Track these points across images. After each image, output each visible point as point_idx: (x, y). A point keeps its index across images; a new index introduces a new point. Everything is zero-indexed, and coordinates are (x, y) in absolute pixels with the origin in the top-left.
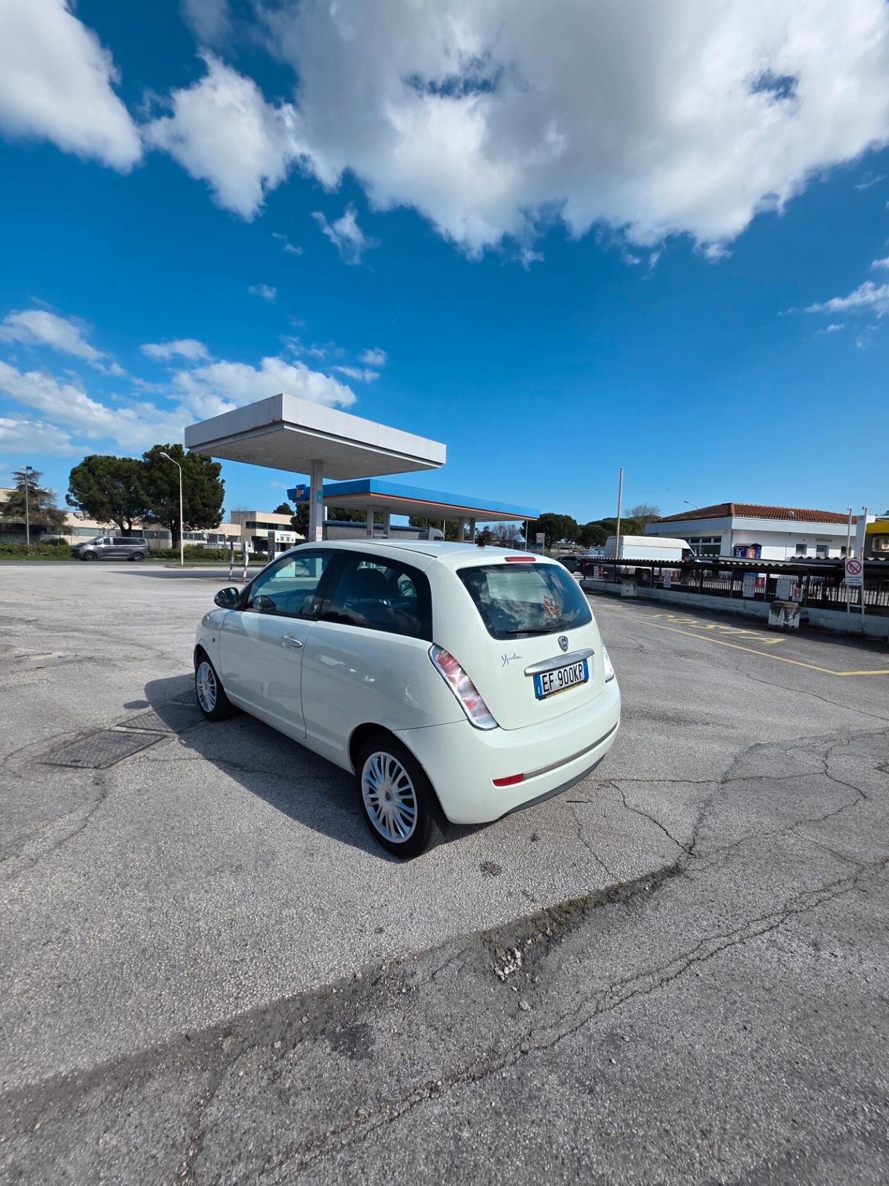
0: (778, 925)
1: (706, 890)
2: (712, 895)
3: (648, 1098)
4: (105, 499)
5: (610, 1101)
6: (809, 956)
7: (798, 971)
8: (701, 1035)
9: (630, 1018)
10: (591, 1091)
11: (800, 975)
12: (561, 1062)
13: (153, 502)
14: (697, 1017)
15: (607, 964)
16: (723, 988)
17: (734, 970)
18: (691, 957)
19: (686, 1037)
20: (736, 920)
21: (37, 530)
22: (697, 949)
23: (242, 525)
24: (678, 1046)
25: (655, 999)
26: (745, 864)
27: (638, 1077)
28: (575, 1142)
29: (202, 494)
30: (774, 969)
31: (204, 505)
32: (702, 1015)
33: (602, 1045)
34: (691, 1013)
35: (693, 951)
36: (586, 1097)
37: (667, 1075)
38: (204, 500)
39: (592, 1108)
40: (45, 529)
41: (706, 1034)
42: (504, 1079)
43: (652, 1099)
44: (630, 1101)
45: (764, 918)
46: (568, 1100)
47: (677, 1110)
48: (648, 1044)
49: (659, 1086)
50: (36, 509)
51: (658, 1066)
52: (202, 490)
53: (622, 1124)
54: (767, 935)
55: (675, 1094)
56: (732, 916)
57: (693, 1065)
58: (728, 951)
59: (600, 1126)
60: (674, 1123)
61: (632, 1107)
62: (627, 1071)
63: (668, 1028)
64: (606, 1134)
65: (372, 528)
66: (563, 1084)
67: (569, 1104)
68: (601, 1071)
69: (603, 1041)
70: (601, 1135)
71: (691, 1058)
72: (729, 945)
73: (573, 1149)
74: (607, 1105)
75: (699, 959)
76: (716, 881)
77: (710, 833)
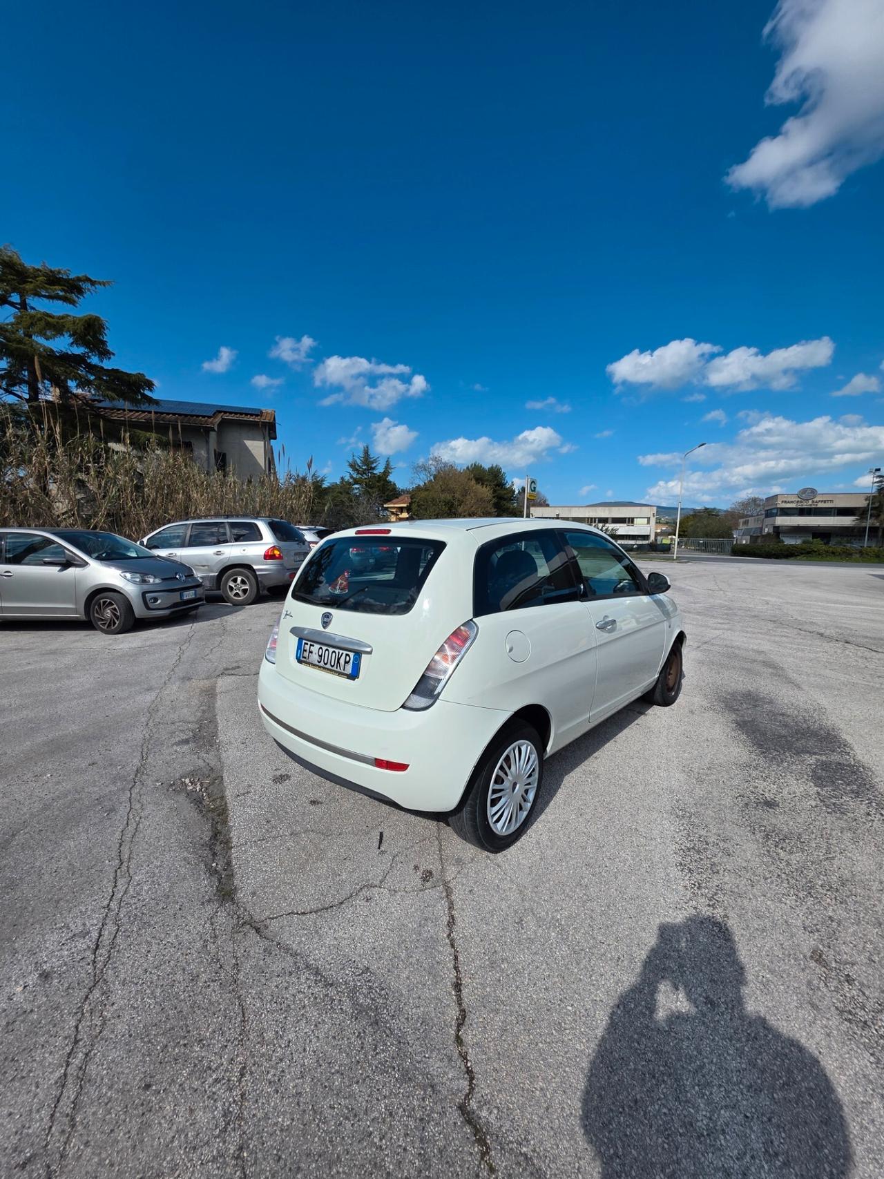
0: (95, 953)
1: (180, 909)
2: (172, 912)
6: (45, 959)
7: (47, 937)
9: (115, 820)
11: (43, 935)
12: (120, 792)
18: (125, 864)
22: (128, 871)
26: (195, 978)
30: (65, 917)
35: (128, 867)
42: (130, 776)
45: (113, 945)
54: (95, 935)
56: (136, 915)
58: (108, 892)
69: (115, 807)
72: (113, 895)
75: (119, 868)
76: (187, 925)
77: (276, 967)
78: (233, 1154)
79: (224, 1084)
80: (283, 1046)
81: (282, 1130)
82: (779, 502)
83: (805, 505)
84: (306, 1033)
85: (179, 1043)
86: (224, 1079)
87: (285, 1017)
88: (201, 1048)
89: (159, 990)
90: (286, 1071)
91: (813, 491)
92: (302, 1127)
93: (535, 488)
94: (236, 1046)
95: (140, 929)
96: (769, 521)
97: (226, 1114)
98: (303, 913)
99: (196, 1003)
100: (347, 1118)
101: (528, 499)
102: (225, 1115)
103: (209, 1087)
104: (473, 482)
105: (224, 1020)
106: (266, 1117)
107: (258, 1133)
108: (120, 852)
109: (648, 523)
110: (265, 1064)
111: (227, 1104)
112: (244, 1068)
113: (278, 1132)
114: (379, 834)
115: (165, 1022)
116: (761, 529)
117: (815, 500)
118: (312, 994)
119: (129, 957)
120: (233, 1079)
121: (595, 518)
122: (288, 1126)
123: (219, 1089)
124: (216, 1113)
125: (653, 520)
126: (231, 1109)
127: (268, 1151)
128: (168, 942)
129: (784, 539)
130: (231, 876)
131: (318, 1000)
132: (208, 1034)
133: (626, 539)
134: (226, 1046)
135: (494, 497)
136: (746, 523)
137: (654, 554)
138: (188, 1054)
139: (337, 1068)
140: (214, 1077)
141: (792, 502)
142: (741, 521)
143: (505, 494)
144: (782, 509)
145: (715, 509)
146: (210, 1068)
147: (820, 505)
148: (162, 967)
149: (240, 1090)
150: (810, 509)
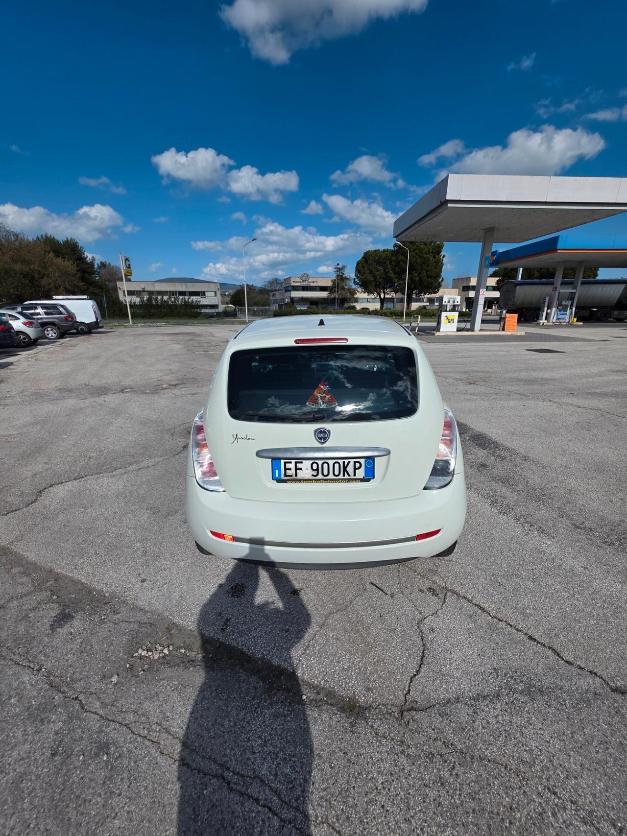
3: (55, 798)
4: (372, 279)
5: (48, 772)
8: (131, 820)
9: (129, 751)
10: (53, 755)
12: (74, 723)
13: (397, 278)
14: (151, 808)
15: (180, 709)
16: (199, 824)
17: (233, 828)
18: (228, 775)
19: (124, 807)
20: (319, 805)
21: (343, 301)
23: (459, 289)
24: (111, 803)
25: (157, 763)
26: (442, 781)
27: (74, 782)
28: (14, 763)
29: (427, 269)
31: (428, 276)
32: (156, 813)
33: (95, 743)
34: (154, 801)
36: (48, 754)
37: (80, 806)
38: (428, 273)
39: (40, 761)
40: (347, 301)
41: (133, 826)
42: (54, 698)
43: (55, 802)
44: (51, 785)
46: (44, 743)
47: (48, 827)
48: (106, 777)
49: (68, 802)
50: (343, 288)
51: (88, 794)
52: (428, 266)
53: (31, 788)
55: (63, 819)
57: (96, 825)
58: (259, 812)
59: (28, 774)
60: (36, 829)
61: (46, 789)
62: (76, 771)
63: (129, 787)
64: (22, 781)
65: (560, 284)
66: (56, 733)
67: (41, 745)
68: (72, 753)
69: (100, 741)
70: (20, 777)
71: (102, 821)
72: (270, 809)
73: (9, 764)
74: (45, 770)
75: (228, 783)
76: (371, 758)
77: (464, 718)
78: (617, 832)
79: (559, 811)
80: (539, 753)
81: (607, 791)
82: (292, 282)
83: (305, 284)
84: (534, 733)
85: (506, 827)
86: (554, 809)
87: (514, 738)
88: (519, 811)
89: (439, 819)
90: (561, 763)
91: (308, 276)
92: (606, 777)
93: (129, 265)
94: (527, 784)
95: (344, 802)
96: (287, 294)
97: (584, 821)
98: (418, 672)
99: (470, 793)
100: (607, 749)
101: (125, 275)
102: (586, 824)
103: (558, 823)
104: (51, 255)
105: (498, 780)
106: (594, 795)
107: (605, 808)
108: (199, 772)
109: (216, 295)
110: (550, 773)
111: (576, 817)
112: (549, 789)
113: (607, 794)
114: (371, 585)
115: (478, 829)
116: (283, 299)
117: (309, 281)
118: (501, 710)
119: (378, 830)
120: (556, 802)
121: (176, 292)
122: (604, 785)
123: (562, 816)
124: (582, 829)
125: (219, 294)
126: (582, 816)
127: (620, 808)
128: (382, 783)
129: (297, 306)
130: (330, 693)
131: (509, 710)
132: (507, 799)
133: (207, 308)
134: (524, 792)
135: (78, 271)
136: (274, 295)
137: (228, 319)
138: (521, 825)
139: (569, 732)
140: (550, 815)
141: (298, 282)
142: (271, 294)
143: (88, 268)
144: (293, 286)
145: (253, 286)
146: (541, 814)
147: (312, 284)
148: (412, 803)
149: (567, 801)
150: (307, 287)
